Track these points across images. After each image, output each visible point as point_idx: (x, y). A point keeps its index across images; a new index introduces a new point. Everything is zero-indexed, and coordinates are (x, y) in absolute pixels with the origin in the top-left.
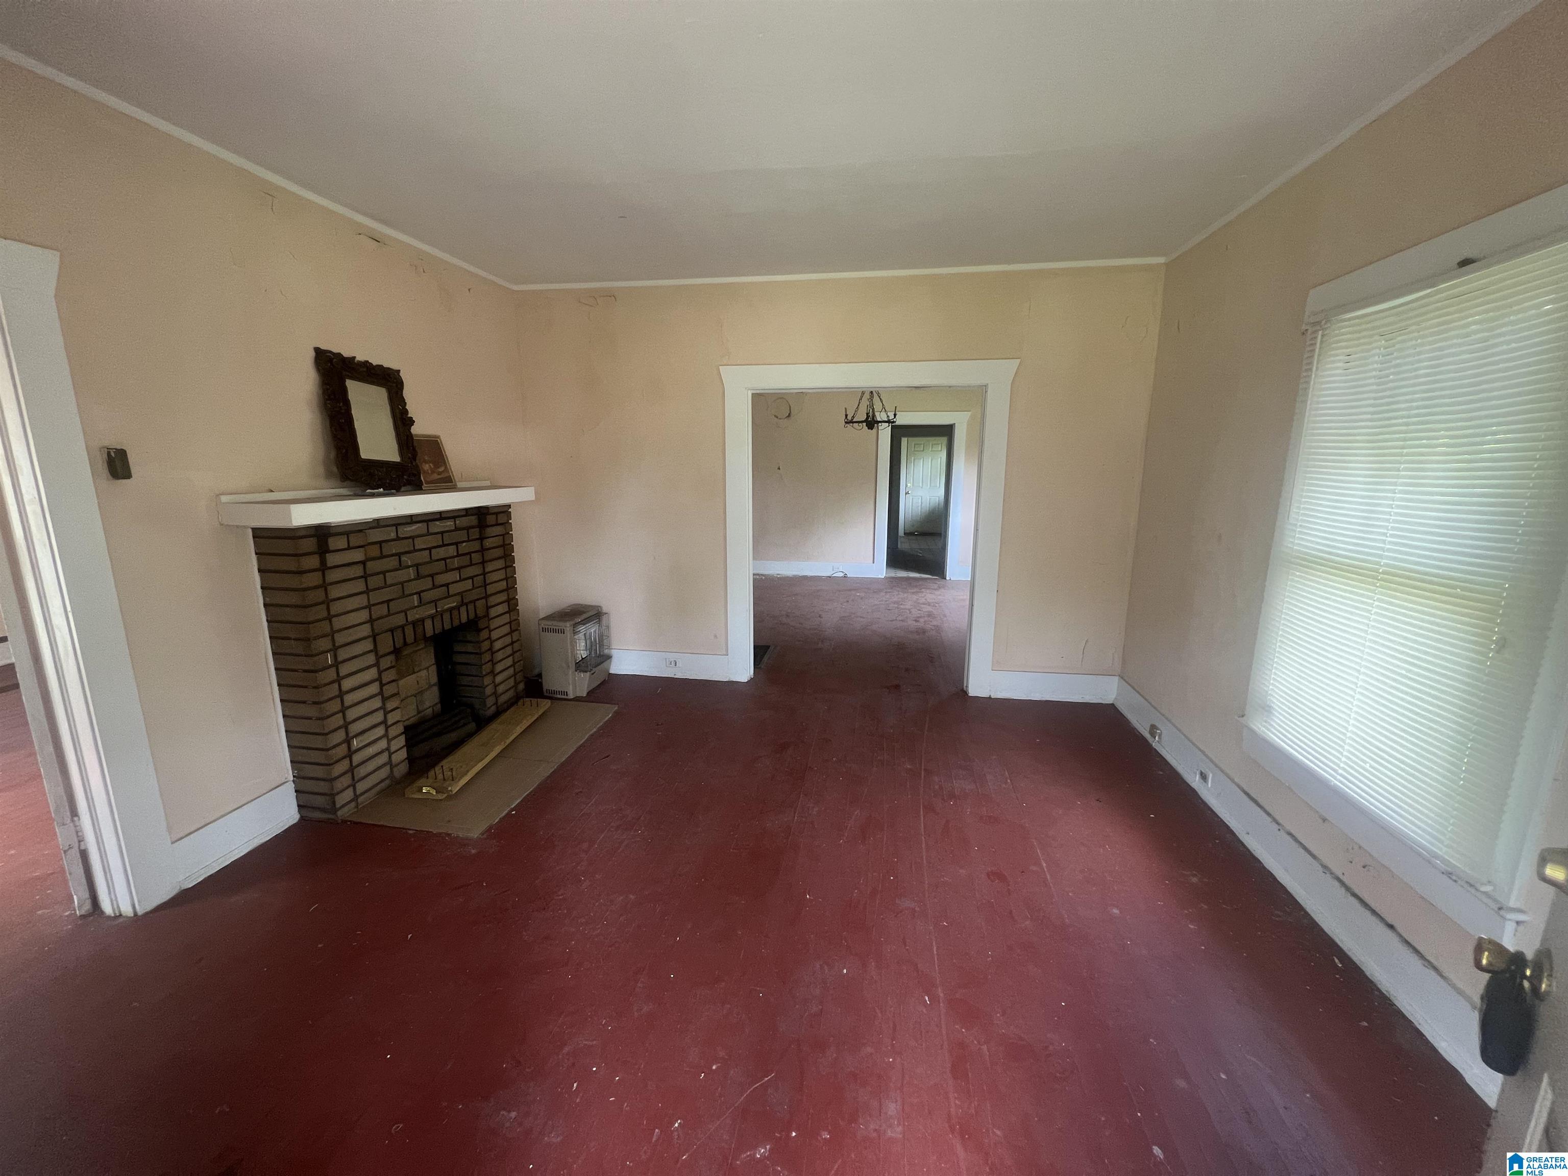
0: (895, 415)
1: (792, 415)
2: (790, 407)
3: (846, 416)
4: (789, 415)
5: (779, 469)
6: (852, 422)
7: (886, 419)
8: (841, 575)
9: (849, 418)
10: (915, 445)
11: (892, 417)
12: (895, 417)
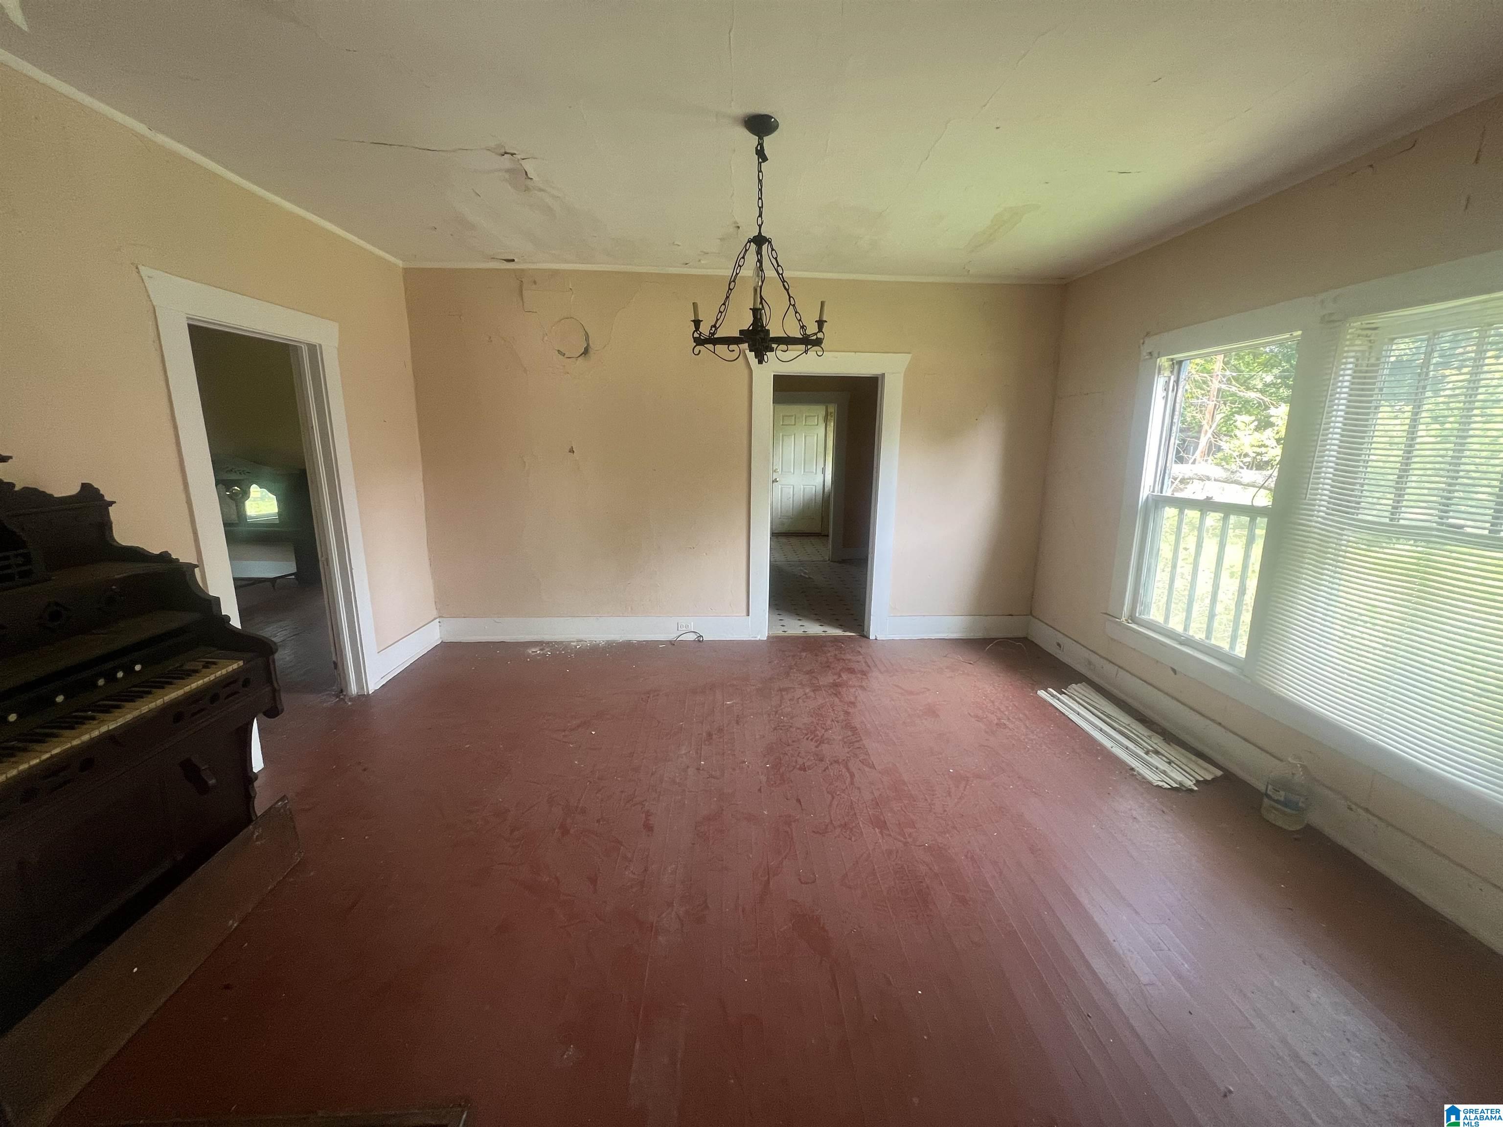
0: (821, 323)
1: (591, 352)
2: (587, 334)
3: (697, 323)
4: (586, 352)
5: (572, 451)
6: (713, 340)
7: (798, 335)
8: (692, 637)
9: (705, 329)
10: (783, 416)
11: (812, 329)
12: (820, 329)
